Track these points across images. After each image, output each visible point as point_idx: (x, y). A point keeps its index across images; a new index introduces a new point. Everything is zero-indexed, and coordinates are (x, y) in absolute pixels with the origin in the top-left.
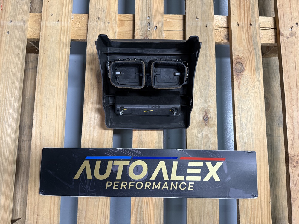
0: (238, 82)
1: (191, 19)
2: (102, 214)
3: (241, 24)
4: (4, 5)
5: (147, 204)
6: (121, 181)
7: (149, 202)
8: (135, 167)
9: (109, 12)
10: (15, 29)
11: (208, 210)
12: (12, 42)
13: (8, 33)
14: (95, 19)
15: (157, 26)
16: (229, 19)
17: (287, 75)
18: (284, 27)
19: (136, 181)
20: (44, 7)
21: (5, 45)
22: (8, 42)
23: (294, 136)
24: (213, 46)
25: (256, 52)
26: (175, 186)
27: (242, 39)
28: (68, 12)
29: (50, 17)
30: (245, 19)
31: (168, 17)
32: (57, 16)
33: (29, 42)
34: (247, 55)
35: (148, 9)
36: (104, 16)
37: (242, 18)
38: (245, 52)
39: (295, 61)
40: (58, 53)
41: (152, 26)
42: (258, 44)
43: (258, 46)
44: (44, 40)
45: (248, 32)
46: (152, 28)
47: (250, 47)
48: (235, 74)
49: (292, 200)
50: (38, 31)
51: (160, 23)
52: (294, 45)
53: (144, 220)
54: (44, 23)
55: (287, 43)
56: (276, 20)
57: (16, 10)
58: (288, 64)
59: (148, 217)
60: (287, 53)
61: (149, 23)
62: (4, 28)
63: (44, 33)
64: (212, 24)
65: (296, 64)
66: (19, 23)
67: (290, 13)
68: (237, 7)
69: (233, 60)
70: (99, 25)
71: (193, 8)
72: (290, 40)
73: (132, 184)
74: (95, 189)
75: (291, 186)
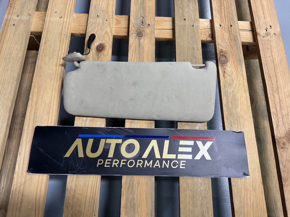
0: (223, 71)
1: (179, 20)
2: (92, 194)
3: (222, 25)
4: (13, 3)
5: (139, 184)
6: (112, 159)
7: (140, 182)
8: (127, 145)
9: (107, 12)
10: (21, 22)
11: (200, 191)
12: (17, 33)
13: (14, 25)
14: (95, 17)
15: (150, 24)
16: (212, 22)
17: (266, 67)
18: (260, 28)
19: (128, 159)
20: (49, 6)
21: (10, 35)
22: (13, 32)
23: (278, 119)
24: (199, 42)
25: (237, 47)
26: (167, 164)
27: (225, 37)
28: (71, 11)
29: (54, 13)
30: (226, 21)
31: (159, 18)
32: (60, 14)
33: (32, 36)
34: (229, 49)
35: (141, 11)
36: (103, 15)
37: (223, 20)
38: (228, 47)
39: (272, 55)
40: (59, 43)
41: (145, 24)
42: (238, 41)
43: (239, 43)
44: (47, 32)
45: (230, 32)
46: (145, 26)
47: (232, 43)
48: (220, 65)
49: (283, 181)
50: (41, 26)
51: (152, 22)
52: (270, 42)
53: (135, 201)
54: (47, 19)
55: (264, 41)
56: (252, 24)
57: (23, 7)
58: (266, 58)
59: (139, 197)
60: (264, 49)
61: (143, 22)
62: (11, 21)
63: (47, 26)
64: (197, 24)
65: (273, 58)
66: (25, 18)
67: (264, 18)
68: (218, 12)
69: (218, 53)
70: (98, 22)
71: (181, 11)
72: (266, 38)
73: (123, 162)
74: (86, 168)
75: (280, 167)
